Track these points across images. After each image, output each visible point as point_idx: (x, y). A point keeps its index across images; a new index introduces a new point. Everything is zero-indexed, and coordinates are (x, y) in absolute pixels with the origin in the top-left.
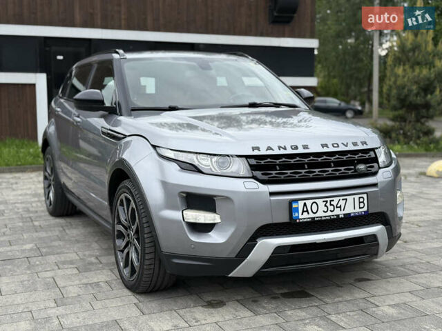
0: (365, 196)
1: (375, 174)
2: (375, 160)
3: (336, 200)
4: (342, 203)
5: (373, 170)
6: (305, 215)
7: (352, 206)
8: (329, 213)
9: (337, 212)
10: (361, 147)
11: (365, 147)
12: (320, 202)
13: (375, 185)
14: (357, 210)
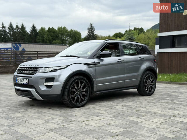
0: (27, 79)
1: (34, 74)
2: (37, 71)
3: (22, 79)
4: (23, 80)
5: (34, 73)
6: (18, 82)
7: (25, 81)
8: (21, 82)
9: (22, 82)
10: (36, 67)
11: (37, 67)
12: (20, 79)
13: (31, 77)
14: (26, 83)
